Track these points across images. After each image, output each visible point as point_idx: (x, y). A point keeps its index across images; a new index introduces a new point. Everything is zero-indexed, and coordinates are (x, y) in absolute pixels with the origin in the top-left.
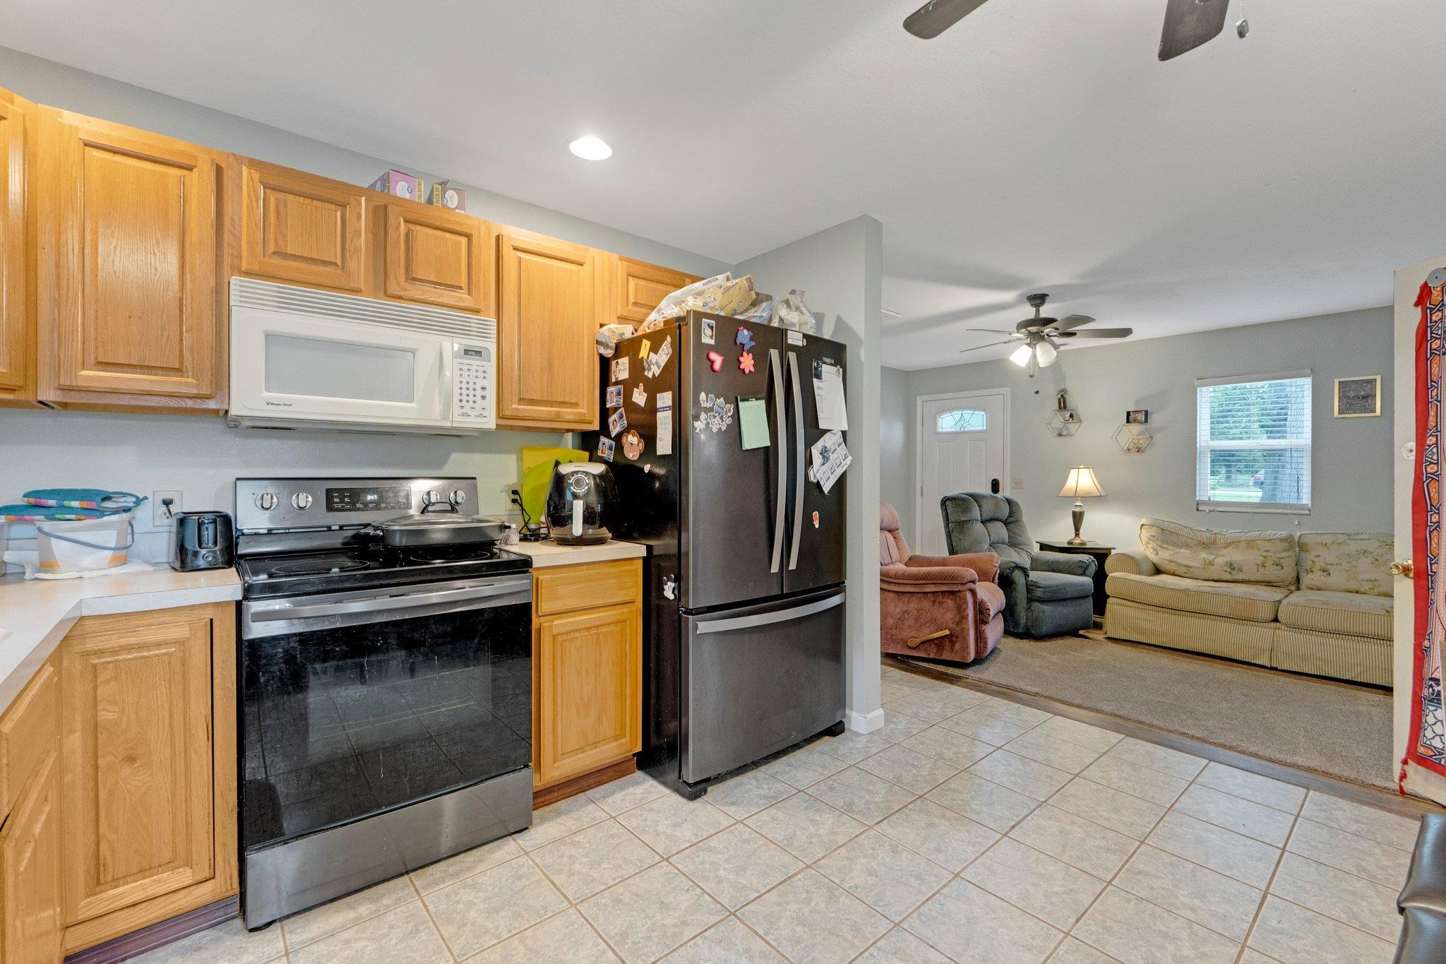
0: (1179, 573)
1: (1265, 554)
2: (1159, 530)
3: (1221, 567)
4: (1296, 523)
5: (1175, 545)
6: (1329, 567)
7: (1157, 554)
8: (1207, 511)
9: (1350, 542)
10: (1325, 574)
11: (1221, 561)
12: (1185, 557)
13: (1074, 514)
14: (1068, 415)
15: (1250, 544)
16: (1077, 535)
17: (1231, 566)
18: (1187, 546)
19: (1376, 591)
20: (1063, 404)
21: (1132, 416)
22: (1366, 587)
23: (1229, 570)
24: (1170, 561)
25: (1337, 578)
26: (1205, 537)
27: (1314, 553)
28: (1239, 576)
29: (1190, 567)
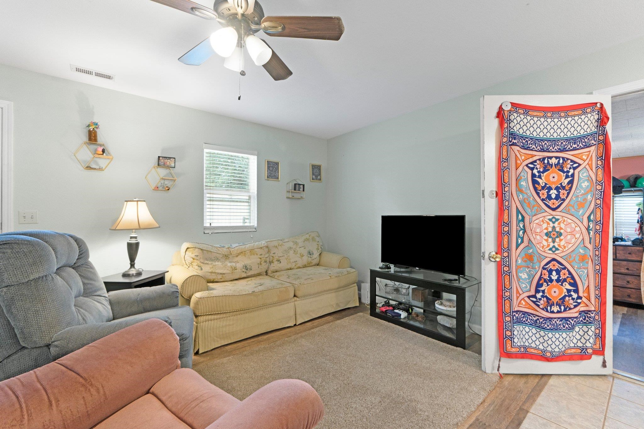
0: (217, 280)
1: (260, 257)
2: (200, 251)
3: (241, 269)
4: (252, 236)
5: (211, 260)
6: (280, 258)
7: (202, 269)
8: (210, 233)
9: (284, 244)
10: (279, 262)
11: (240, 265)
12: (221, 267)
13: (130, 245)
14: (100, 150)
15: (252, 251)
16: (132, 265)
17: (246, 267)
18: (217, 259)
19: (296, 267)
20: (92, 137)
21: (162, 160)
22: (293, 266)
23: (245, 271)
24: (211, 272)
25: (284, 264)
26: (225, 251)
27: (272, 252)
28: (250, 273)
29: (224, 274)
